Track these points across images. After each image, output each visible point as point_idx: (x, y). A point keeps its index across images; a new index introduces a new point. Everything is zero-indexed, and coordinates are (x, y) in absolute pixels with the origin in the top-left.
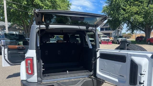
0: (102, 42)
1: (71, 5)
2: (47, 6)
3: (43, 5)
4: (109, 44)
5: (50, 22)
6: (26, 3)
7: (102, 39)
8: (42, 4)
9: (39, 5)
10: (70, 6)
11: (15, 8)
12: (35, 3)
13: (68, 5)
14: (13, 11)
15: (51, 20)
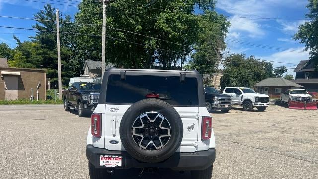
0: (292, 103)
1: (229, 25)
2: (176, 32)
3: (169, 29)
4: (309, 108)
5: (184, 61)
6: (140, 27)
7: (292, 97)
8: (168, 28)
9: (164, 30)
10: (228, 27)
11: (122, 37)
12: (156, 27)
13: (223, 25)
14: (118, 43)
15: (185, 58)
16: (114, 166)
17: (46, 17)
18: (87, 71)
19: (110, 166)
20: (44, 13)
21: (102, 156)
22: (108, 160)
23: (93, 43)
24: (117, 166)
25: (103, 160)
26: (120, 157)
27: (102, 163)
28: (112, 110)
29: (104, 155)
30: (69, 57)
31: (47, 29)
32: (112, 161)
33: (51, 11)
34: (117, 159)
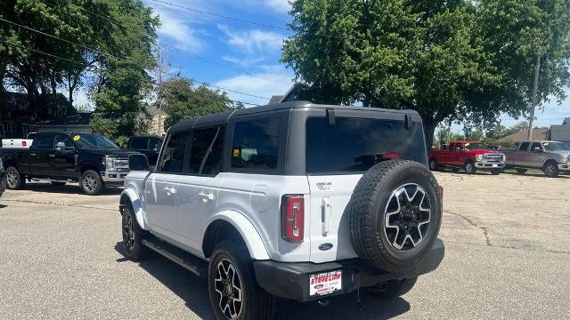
1: (157, 24)
3: (54, 17)
5: (74, 85)
8: (51, 13)
9: (41, 16)
10: (155, 27)
13: (147, 22)
15: (77, 78)
16: (331, 291)
19: (325, 293)
21: (312, 278)
22: (322, 283)
24: (336, 291)
25: (315, 285)
26: (339, 273)
27: (313, 292)
28: (320, 185)
29: (316, 273)
32: (329, 282)
34: (336, 277)
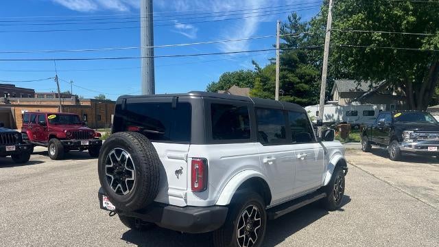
17: (289, 30)
18: (336, 96)
20: (289, 25)
22: (108, 202)
23: (337, 56)
30: (315, 78)
31: (289, 46)
33: (296, 22)
